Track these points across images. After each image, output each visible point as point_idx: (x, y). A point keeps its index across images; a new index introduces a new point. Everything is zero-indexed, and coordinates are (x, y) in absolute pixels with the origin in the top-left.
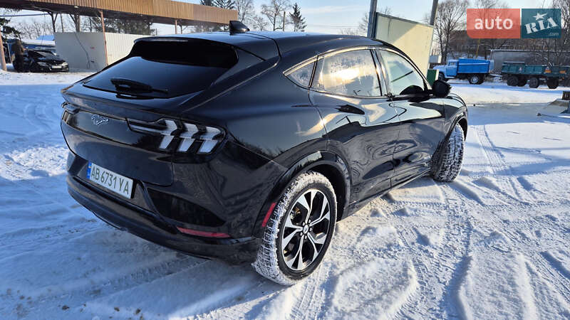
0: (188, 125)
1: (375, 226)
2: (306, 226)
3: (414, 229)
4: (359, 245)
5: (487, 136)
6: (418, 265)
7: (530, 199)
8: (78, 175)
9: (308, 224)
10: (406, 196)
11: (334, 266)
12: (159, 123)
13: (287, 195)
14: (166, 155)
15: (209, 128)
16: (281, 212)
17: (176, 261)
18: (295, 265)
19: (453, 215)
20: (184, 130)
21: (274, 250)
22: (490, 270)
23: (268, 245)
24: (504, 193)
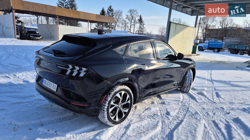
0: (76, 67)
1: (151, 107)
2: (120, 105)
3: (166, 109)
4: (143, 114)
5: (211, 75)
6: (163, 122)
7: (217, 101)
8: (39, 82)
9: (121, 104)
10: (167, 97)
11: (131, 121)
12: (66, 66)
13: (112, 93)
14: (68, 77)
15: (83, 68)
16: (109, 99)
17: (72, 116)
18: (115, 119)
19: (184, 105)
20: (75, 68)
21: (106, 112)
22: (189, 125)
23: (103, 110)
24: (208, 98)
